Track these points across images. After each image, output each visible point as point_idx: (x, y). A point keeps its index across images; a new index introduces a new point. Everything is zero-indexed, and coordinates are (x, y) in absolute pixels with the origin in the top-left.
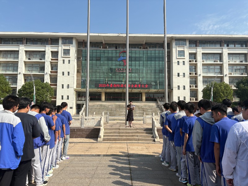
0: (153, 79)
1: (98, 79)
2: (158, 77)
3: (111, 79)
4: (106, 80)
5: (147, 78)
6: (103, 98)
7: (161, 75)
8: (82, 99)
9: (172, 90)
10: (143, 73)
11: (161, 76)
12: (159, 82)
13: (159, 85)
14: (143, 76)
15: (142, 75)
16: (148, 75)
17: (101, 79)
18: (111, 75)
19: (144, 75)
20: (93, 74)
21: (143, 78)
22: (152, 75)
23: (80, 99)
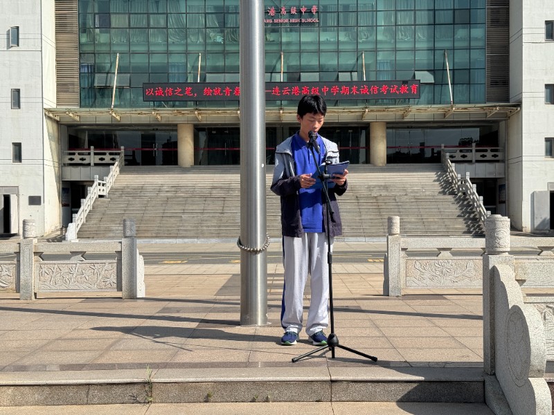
0: (423, 58)
1: (157, 60)
2: (448, 45)
3: (220, 63)
4: (195, 68)
5: (395, 50)
6: (186, 150)
7: (461, 33)
8: (88, 160)
9: (519, 104)
10: (373, 27)
11: (462, 40)
12: (453, 70)
13: (453, 84)
14: (376, 42)
15: (372, 38)
16: (400, 36)
17: (175, 59)
18: (219, 39)
19: (379, 38)
20: (134, 40)
21: (375, 51)
22: (419, 35)
23: (77, 159)
